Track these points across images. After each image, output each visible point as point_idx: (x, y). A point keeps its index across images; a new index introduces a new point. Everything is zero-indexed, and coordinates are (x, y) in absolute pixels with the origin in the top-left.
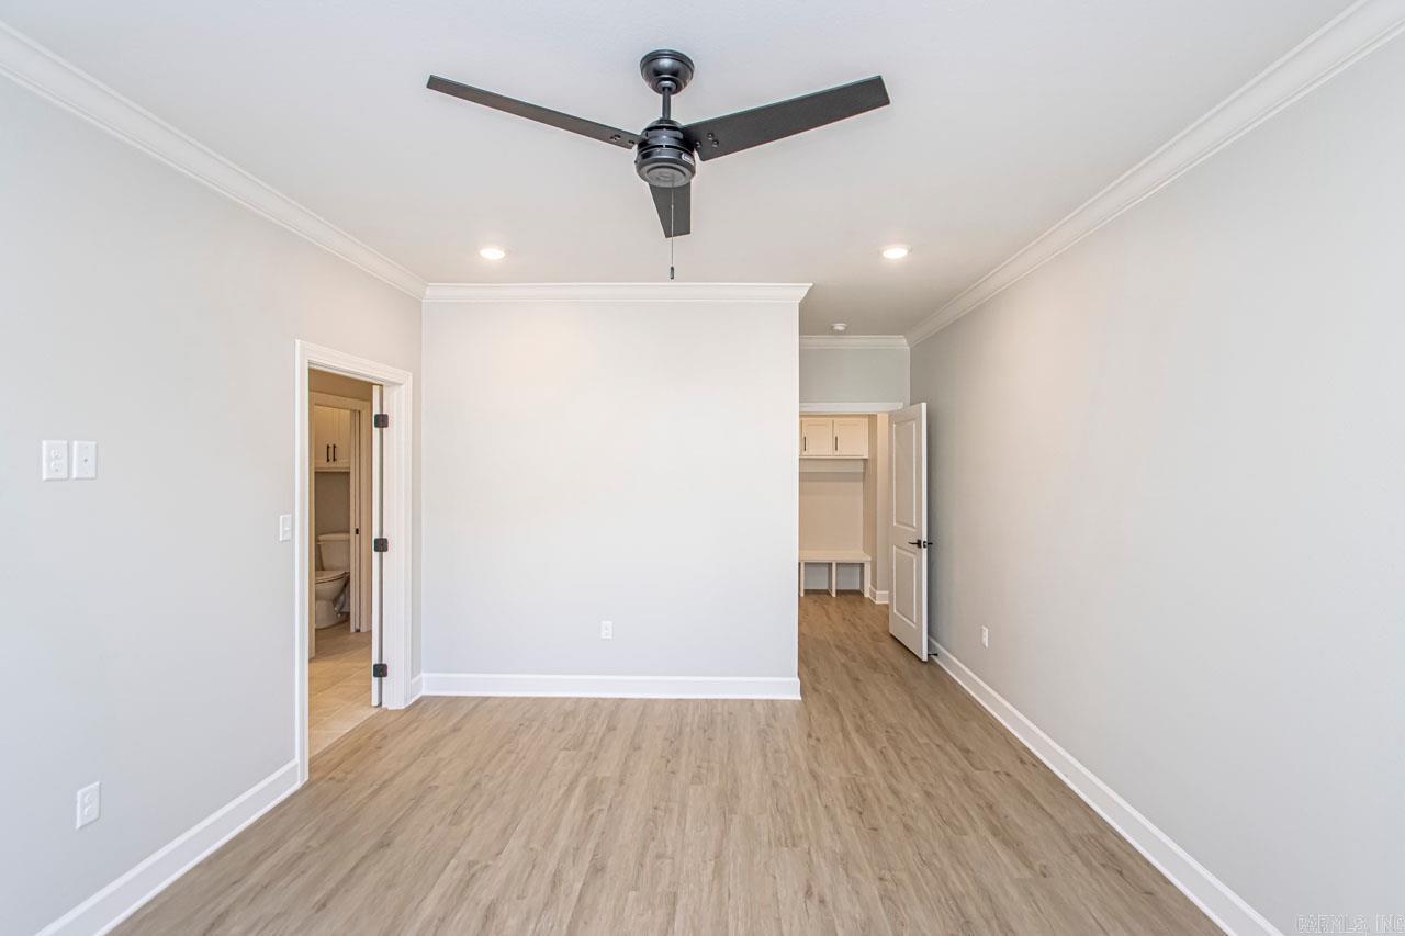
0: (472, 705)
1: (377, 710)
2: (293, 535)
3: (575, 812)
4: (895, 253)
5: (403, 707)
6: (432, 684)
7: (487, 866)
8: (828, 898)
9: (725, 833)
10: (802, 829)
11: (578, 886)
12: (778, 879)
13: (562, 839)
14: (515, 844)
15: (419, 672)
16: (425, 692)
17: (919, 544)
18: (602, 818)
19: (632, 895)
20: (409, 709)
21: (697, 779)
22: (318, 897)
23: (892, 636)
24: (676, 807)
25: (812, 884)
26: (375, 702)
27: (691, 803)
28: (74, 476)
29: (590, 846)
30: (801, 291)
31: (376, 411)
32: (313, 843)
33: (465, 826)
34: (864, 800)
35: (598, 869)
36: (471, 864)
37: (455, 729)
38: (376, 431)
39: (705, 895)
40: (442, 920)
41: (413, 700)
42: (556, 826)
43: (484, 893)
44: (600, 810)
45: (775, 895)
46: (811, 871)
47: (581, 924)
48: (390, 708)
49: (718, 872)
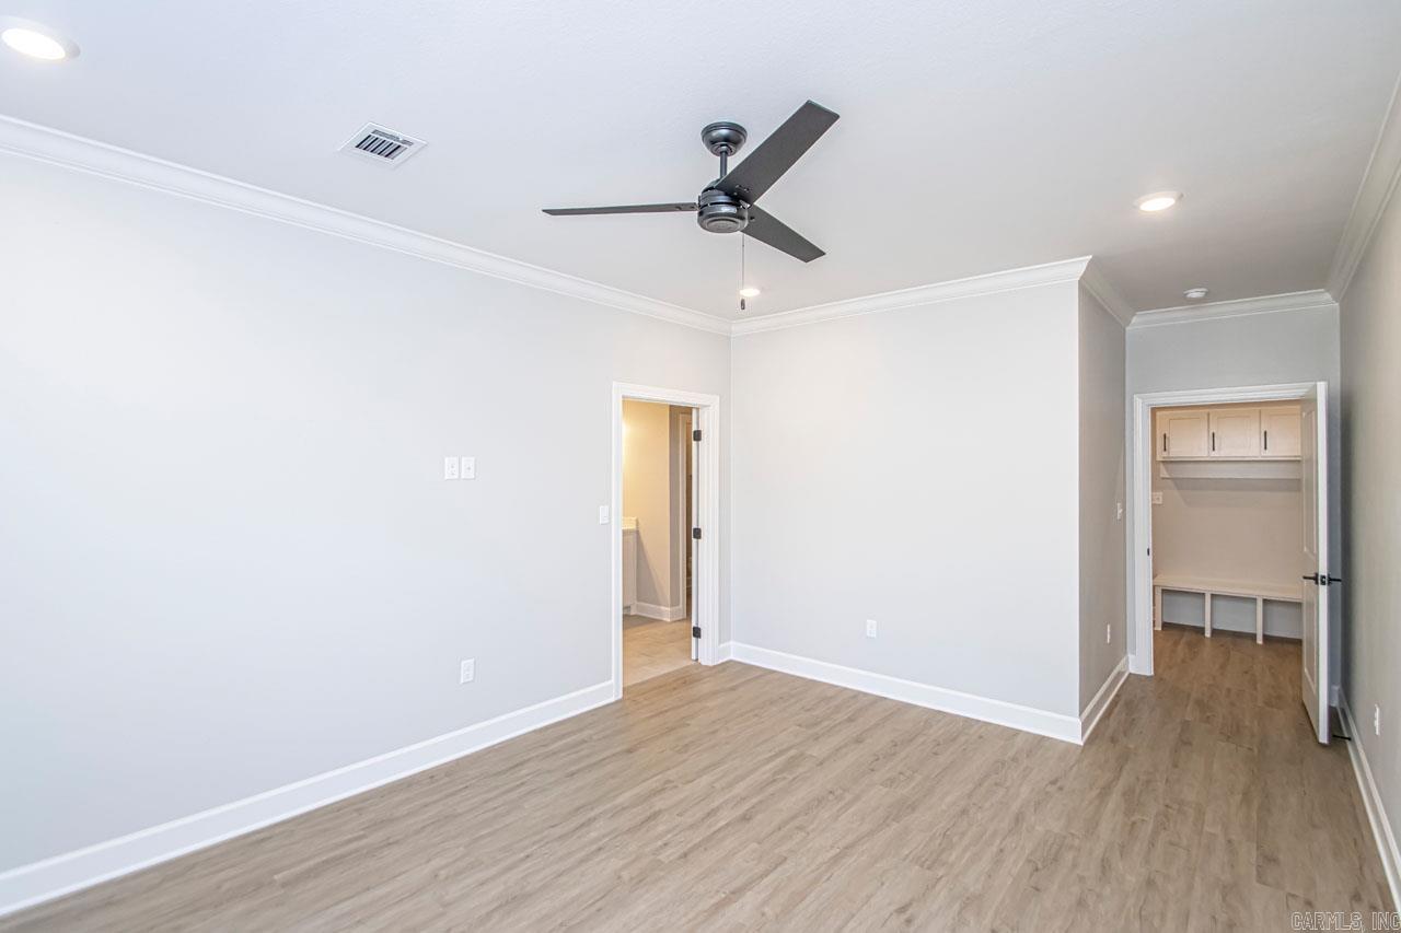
0: (758, 673)
1: (693, 663)
2: (610, 519)
3: (764, 773)
4: (1158, 205)
5: (711, 664)
6: (737, 651)
7: (676, 787)
8: (917, 922)
9: (871, 833)
10: (953, 857)
11: (723, 823)
12: (884, 887)
13: (739, 789)
14: (705, 780)
15: (729, 640)
16: (732, 657)
17: (1315, 579)
18: (780, 785)
19: (755, 845)
20: (715, 667)
21: (891, 782)
22: (573, 769)
23: (1303, 705)
24: (848, 797)
25: (915, 904)
26: (694, 657)
27: (864, 799)
28: (463, 477)
29: (754, 800)
30: (1079, 266)
31: (694, 428)
32: (595, 737)
33: (685, 756)
34: (1055, 859)
35: (745, 818)
36: (669, 781)
37: (733, 689)
38: (694, 443)
39: (809, 870)
40: (624, 809)
41: (721, 661)
42: (742, 778)
43: (659, 803)
44: (785, 778)
45: (869, 897)
46: (924, 895)
47: (702, 849)
48: (703, 663)
49: (836, 859)
